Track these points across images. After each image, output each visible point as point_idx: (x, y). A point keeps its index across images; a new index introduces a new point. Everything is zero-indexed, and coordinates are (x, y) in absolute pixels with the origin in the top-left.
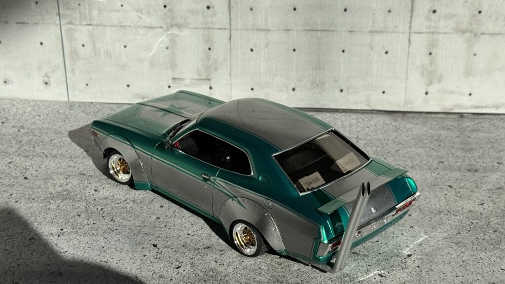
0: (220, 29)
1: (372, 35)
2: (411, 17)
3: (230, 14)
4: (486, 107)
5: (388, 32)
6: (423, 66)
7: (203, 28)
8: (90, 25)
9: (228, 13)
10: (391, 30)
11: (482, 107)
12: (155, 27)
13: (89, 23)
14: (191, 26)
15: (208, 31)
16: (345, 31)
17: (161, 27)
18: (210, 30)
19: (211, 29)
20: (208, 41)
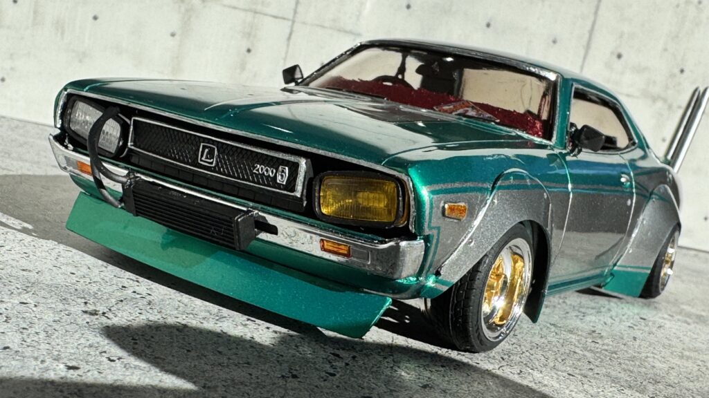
20: (249, 34)
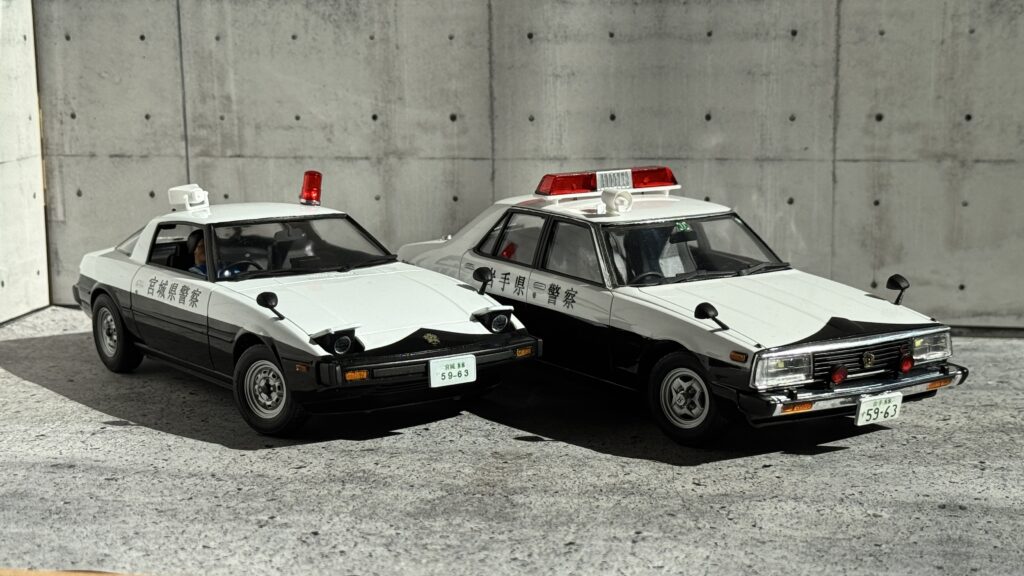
0: (475, 159)
1: (761, 166)
2: (835, 129)
3: (492, 129)
4: (995, 314)
5: (791, 160)
6: (864, 228)
7: (443, 159)
8: (239, 156)
9: (489, 127)
10: (797, 157)
11: (989, 314)
12: (356, 159)
13: (238, 153)
14: (422, 154)
15: (454, 165)
16: (710, 159)
17: (367, 158)
18: (456, 161)
19: (458, 158)
